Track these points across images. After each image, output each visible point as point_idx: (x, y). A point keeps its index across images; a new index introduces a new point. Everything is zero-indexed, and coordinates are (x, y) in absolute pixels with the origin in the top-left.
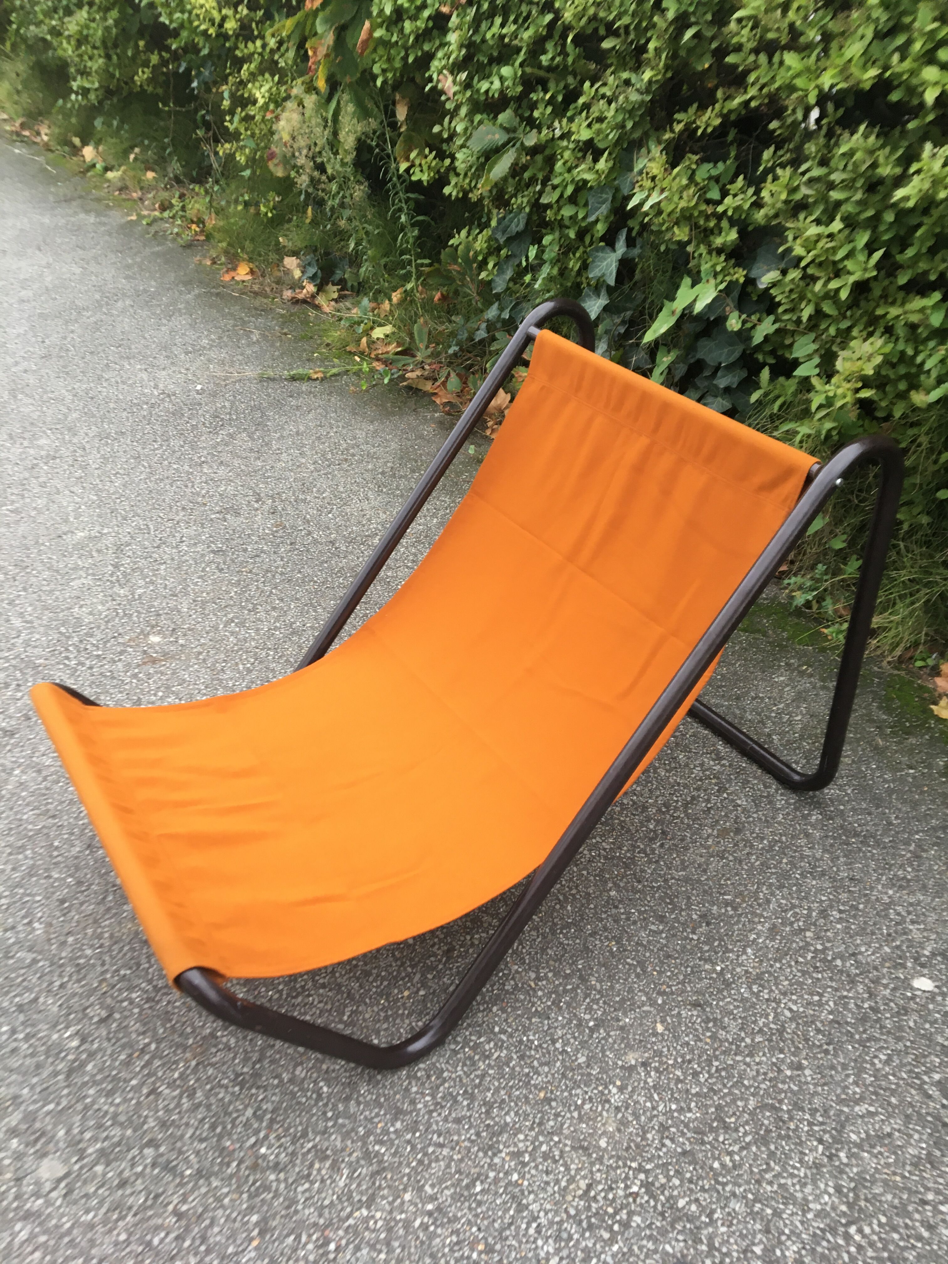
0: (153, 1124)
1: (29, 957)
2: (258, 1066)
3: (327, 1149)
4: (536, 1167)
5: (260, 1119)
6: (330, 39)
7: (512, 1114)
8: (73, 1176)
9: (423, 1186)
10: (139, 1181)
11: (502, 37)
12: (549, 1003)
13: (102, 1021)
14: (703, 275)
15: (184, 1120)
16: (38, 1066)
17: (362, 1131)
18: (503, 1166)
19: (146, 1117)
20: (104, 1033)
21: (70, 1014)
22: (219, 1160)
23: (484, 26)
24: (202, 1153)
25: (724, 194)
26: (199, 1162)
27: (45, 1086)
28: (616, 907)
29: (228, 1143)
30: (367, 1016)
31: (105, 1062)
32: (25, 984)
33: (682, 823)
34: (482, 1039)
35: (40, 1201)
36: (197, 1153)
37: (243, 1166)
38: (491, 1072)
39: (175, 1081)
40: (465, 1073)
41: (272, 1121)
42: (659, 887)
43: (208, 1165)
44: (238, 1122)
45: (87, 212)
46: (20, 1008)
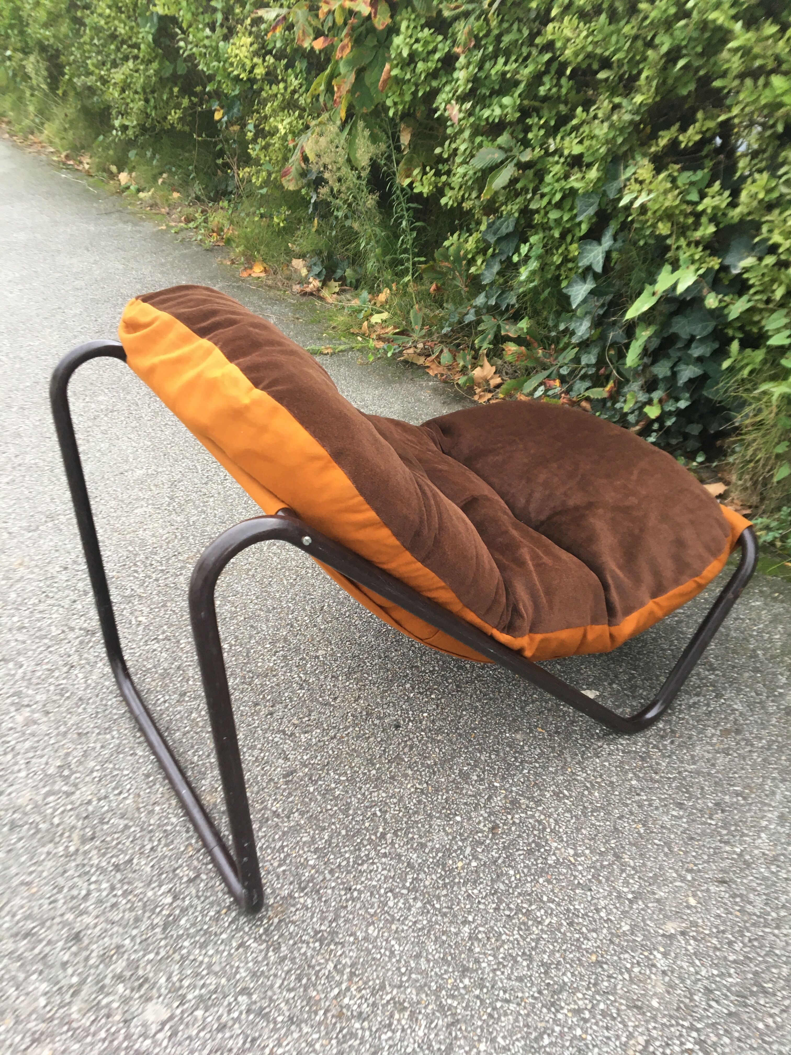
0: (244, 974)
1: (122, 823)
2: (334, 925)
3: (404, 1001)
4: (597, 1024)
5: (341, 972)
6: (352, 78)
7: (569, 974)
8: (176, 1019)
9: (496, 1037)
10: (237, 1026)
11: (504, 74)
12: (590, 877)
13: (190, 881)
14: (681, 262)
15: (272, 972)
16: (137, 920)
17: (434, 986)
18: (566, 1022)
19: (238, 967)
20: (194, 892)
21: (162, 874)
22: (307, 1008)
23: (487, 65)
24: (291, 1001)
25: (703, 196)
26: (289, 1010)
27: (144, 937)
28: (638, 795)
29: (314, 993)
30: (427, 883)
31: (197, 917)
32: (120, 846)
33: (688, 723)
34: (533, 907)
35: (148, 1042)
36: (287, 1002)
37: (329, 1015)
38: (545, 936)
39: (261, 936)
40: (521, 936)
41: (352, 974)
42: (674, 778)
43: (298, 1013)
44: (320, 975)
45: (126, 222)
46: (117, 868)
